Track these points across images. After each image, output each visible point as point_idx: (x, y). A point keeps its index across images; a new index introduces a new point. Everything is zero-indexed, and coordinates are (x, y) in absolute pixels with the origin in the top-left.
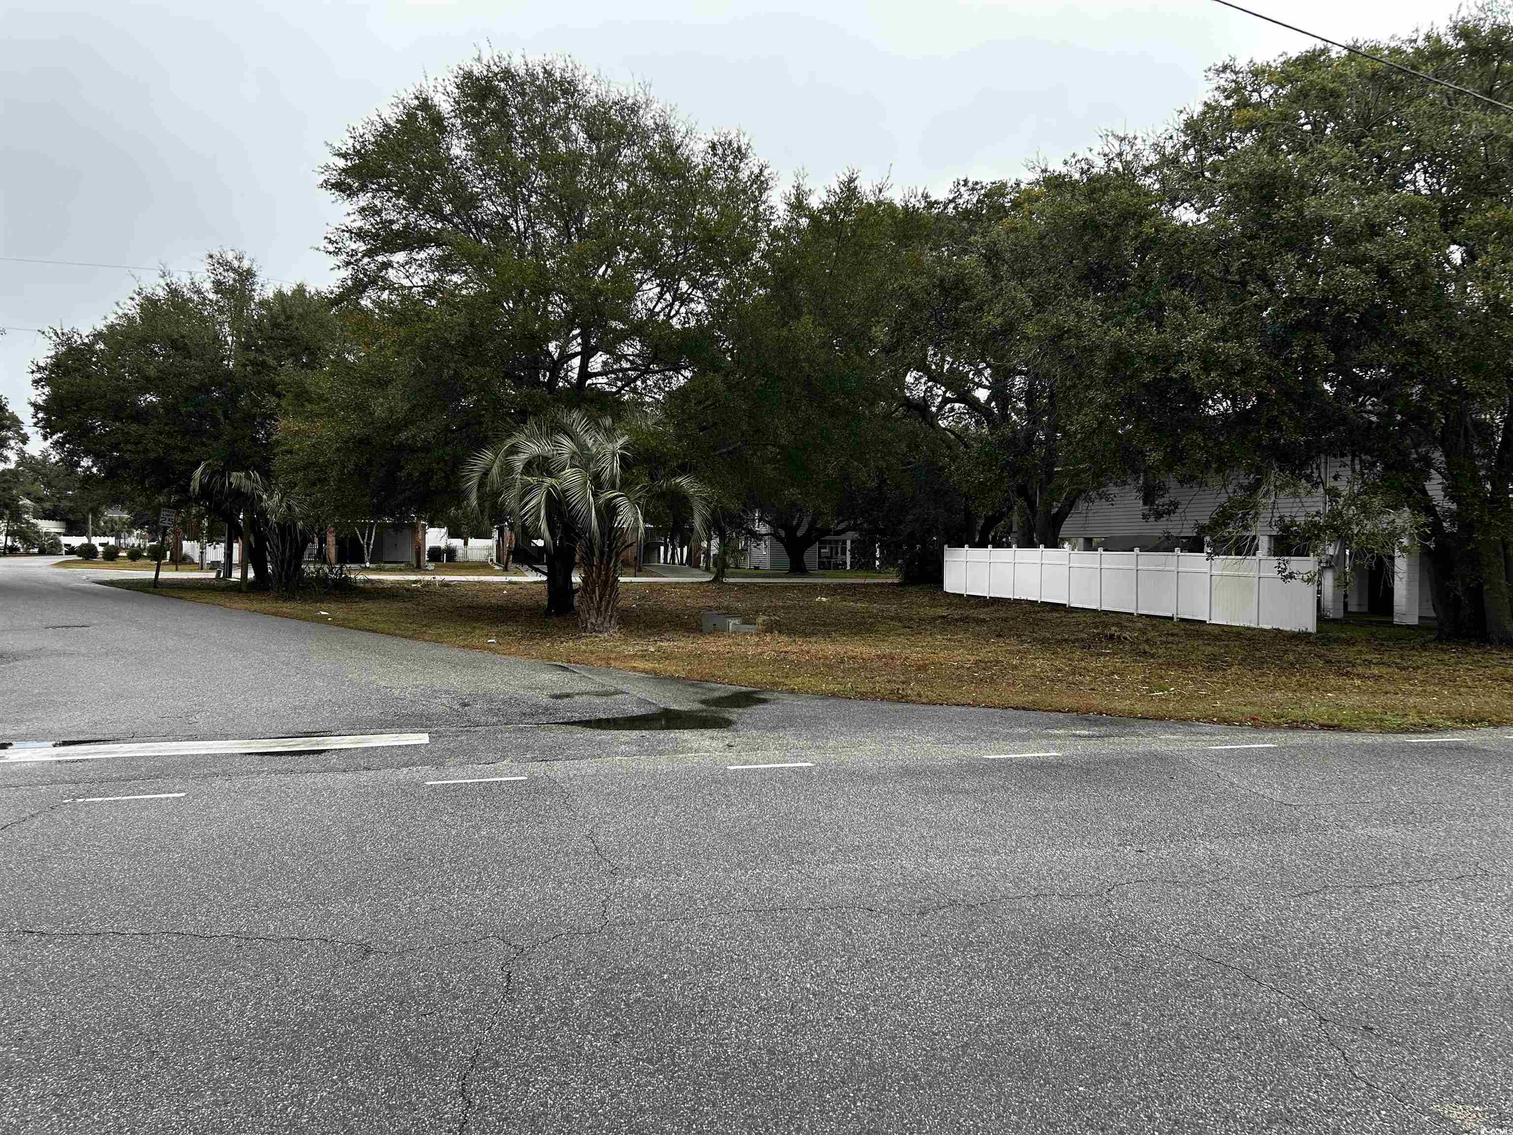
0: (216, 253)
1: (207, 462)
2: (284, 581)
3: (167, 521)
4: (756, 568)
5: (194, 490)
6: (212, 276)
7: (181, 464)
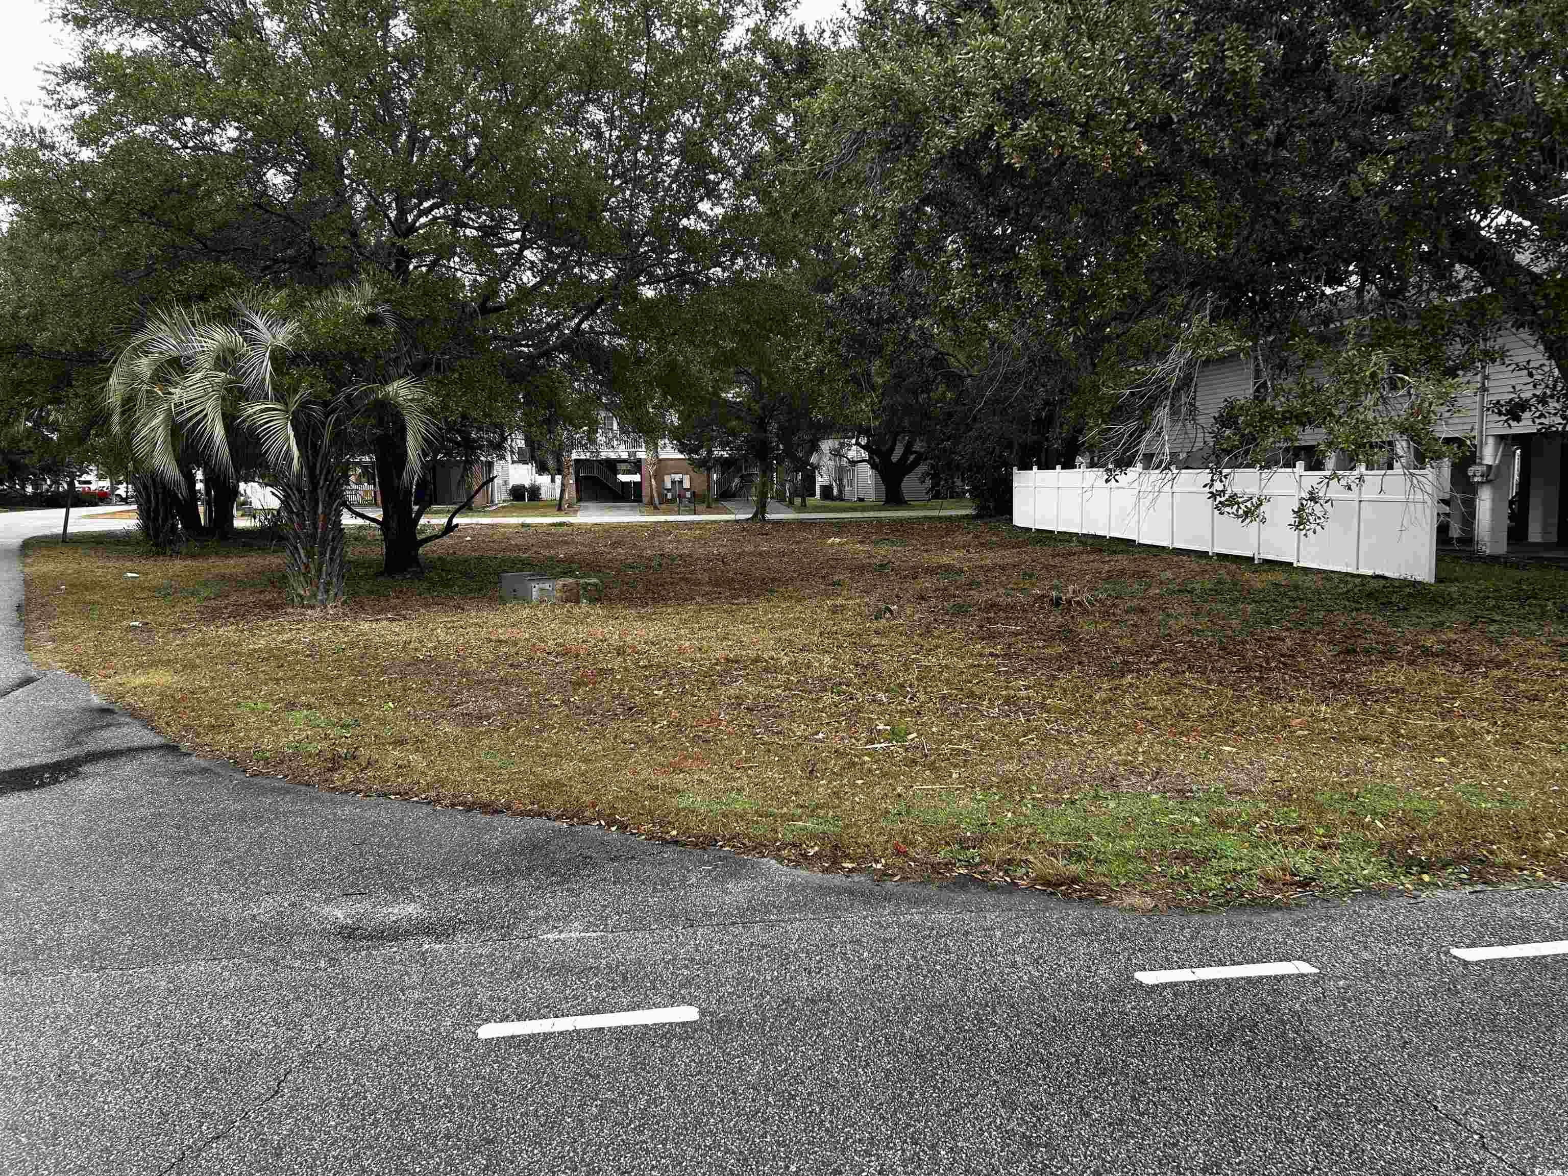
4: (861, 500)
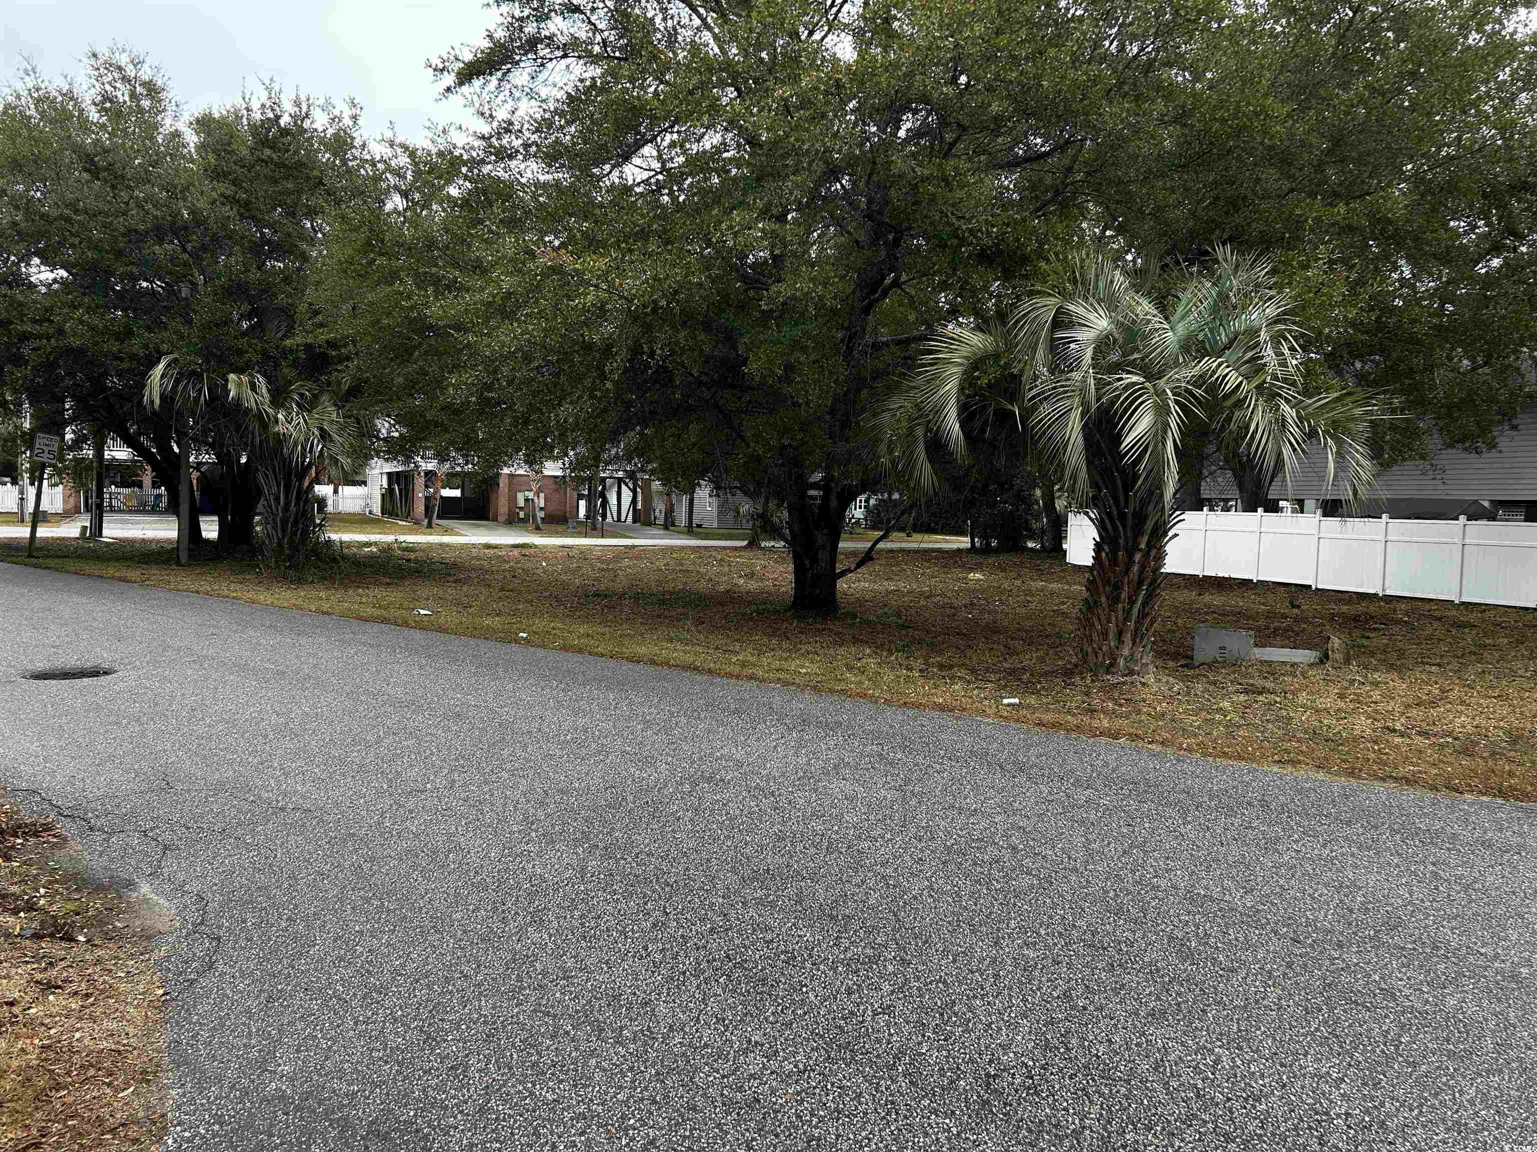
0: (104, 52)
1: (170, 357)
2: (287, 552)
3: (46, 455)
5: (152, 402)
6: (97, 85)
7: (121, 359)
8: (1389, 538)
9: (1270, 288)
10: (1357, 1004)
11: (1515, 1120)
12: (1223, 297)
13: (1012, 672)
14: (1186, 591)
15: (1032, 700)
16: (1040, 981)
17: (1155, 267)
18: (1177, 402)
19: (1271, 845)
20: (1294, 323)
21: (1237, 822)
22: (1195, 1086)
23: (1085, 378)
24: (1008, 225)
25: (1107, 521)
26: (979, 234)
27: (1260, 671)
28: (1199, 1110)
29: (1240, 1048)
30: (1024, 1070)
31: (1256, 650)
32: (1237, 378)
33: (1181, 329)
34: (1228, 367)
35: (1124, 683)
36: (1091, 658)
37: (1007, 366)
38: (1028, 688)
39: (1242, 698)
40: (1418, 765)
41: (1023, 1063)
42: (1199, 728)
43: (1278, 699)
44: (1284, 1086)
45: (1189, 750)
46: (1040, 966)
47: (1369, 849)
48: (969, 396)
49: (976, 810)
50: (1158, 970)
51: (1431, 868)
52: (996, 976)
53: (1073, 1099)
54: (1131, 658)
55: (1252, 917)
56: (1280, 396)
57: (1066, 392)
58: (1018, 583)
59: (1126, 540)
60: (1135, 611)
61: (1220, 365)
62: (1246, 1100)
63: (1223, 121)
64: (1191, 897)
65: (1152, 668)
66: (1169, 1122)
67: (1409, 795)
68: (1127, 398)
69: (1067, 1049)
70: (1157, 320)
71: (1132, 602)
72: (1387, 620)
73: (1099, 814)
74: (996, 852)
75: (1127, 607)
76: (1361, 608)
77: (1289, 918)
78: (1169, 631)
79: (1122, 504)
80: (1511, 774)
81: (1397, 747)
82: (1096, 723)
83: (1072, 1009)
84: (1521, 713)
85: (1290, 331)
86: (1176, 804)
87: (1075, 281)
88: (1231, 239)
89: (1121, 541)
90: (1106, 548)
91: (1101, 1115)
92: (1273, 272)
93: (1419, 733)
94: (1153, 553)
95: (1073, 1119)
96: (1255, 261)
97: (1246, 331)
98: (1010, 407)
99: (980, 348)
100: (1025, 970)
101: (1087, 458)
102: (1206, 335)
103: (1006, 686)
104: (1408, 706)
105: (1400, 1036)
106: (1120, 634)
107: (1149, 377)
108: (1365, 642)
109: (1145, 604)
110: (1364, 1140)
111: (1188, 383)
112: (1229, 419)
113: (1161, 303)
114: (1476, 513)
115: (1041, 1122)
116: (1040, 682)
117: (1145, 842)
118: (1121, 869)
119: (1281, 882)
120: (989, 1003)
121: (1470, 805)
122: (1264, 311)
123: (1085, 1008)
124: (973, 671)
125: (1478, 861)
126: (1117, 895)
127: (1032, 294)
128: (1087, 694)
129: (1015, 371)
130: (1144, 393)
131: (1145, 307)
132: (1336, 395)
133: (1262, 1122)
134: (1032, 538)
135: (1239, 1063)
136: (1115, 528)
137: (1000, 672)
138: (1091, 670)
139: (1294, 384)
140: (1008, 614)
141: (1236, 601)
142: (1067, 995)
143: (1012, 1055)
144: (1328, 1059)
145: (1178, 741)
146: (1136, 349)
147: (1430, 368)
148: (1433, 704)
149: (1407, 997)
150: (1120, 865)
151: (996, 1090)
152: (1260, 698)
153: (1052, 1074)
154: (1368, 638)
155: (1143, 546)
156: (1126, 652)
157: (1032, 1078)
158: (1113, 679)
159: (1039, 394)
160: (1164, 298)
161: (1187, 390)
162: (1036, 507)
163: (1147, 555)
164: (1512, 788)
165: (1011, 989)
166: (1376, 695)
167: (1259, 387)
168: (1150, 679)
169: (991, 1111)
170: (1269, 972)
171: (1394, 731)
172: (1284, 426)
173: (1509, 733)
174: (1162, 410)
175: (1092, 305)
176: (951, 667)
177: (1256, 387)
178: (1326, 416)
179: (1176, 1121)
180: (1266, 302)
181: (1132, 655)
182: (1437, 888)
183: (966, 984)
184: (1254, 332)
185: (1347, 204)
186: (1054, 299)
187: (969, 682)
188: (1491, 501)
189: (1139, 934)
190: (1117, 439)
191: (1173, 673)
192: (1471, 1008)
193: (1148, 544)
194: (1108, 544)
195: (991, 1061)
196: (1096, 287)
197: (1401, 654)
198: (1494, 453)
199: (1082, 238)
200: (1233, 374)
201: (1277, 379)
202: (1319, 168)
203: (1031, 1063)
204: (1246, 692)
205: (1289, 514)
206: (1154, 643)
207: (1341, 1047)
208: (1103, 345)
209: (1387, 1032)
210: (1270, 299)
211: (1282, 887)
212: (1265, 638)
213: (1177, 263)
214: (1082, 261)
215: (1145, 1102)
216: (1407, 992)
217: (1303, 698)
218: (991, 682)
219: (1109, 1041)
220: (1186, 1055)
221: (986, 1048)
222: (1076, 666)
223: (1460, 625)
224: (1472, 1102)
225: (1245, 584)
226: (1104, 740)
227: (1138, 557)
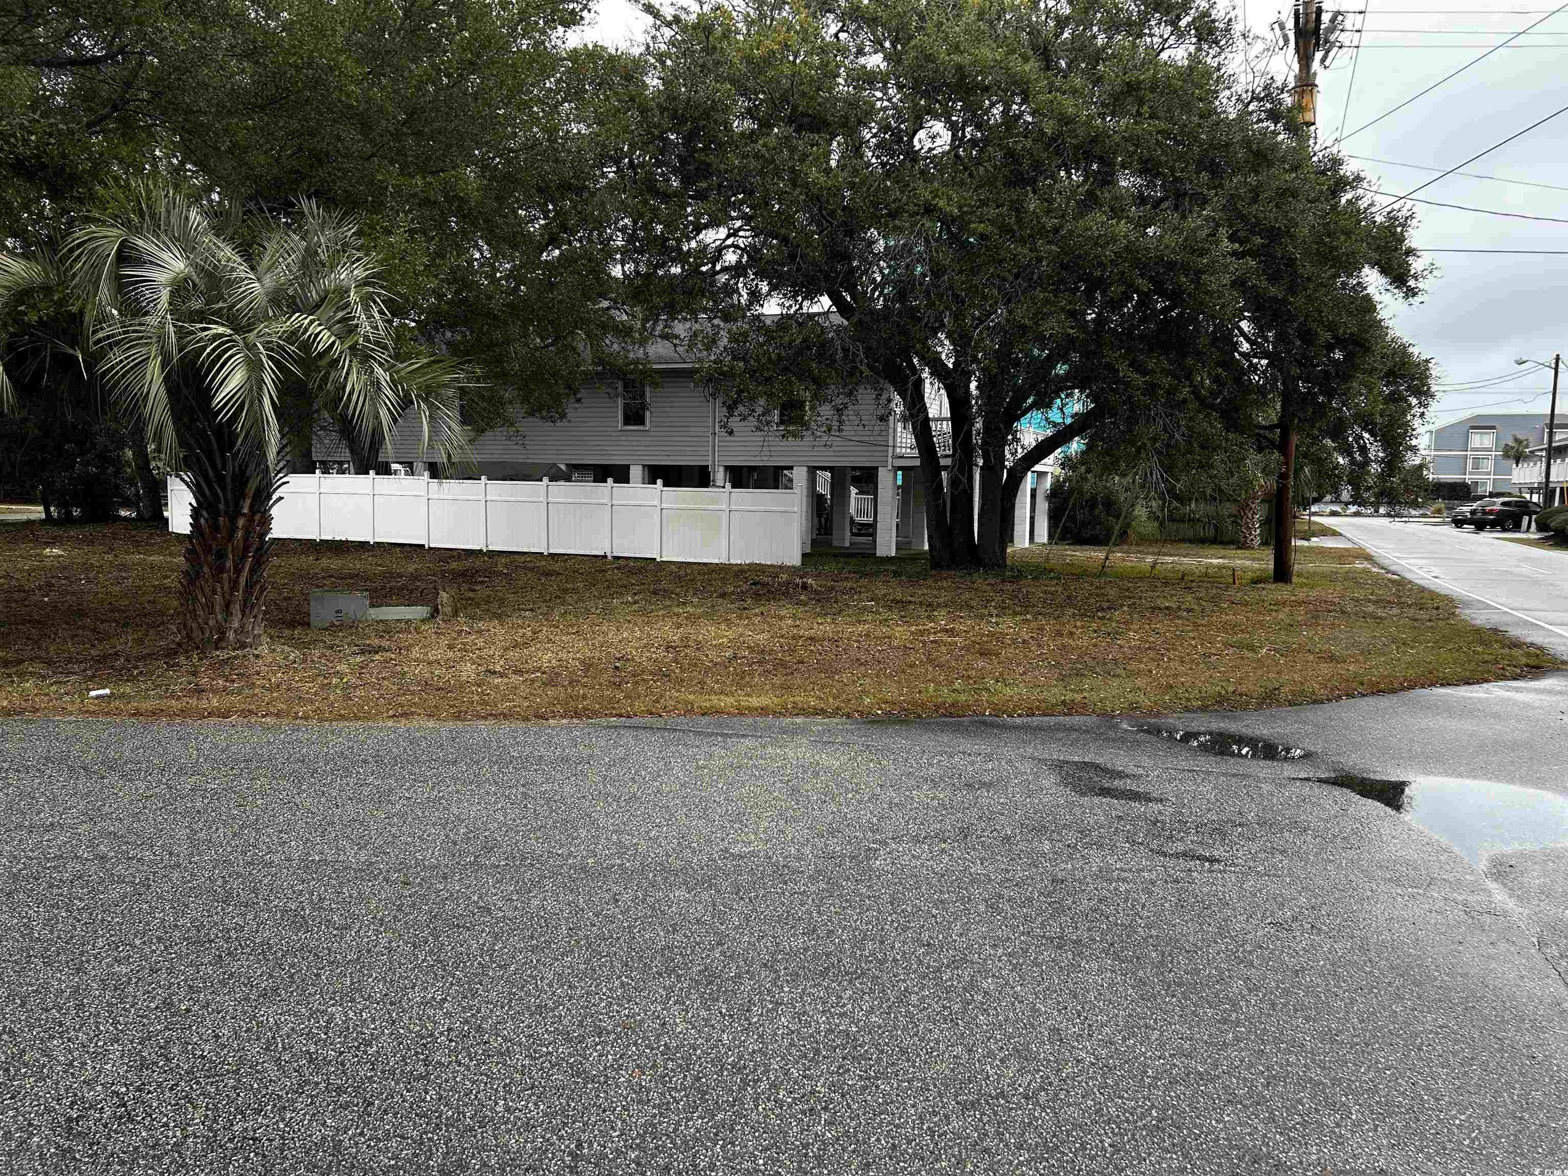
8: (488, 498)
9: (358, 250)
10: (458, 926)
11: (582, 988)
12: (311, 252)
13: (103, 659)
14: (303, 556)
15: (128, 689)
16: (135, 997)
17: (237, 211)
18: (270, 357)
19: (383, 797)
20: (382, 287)
21: (352, 781)
22: (308, 1052)
23: (162, 325)
24: (51, 135)
25: (204, 485)
26: (12, 140)
27: (377, 630)
28: (311, 1074)
29: (353, 1000)
30: (116, 1100)
31: (372, 611)
32: (329, 337)
33: (268, 280)
34: (320, 325)
35: (235, 658)
36: (196, 634)
37: (61, 303)
38: (122, 675)
39: (359, 659)
40: (513, 700)
41: (114, 1092)
42: (316, 694)
43: (393, 656)
44: (394, 1022)
45: (306, 718)
46: (134, 980)
47: (471, 783)
48: (13, 335)
49: (52, 824)
50: (270, 948)
51: (521, 789)
52: (80, 1006)
53: (174, 1111)
54: (241, 630)
55: (367, 871)
56: (375, 359)
57: (141, 338)
58: (110, 557)
59: (227, 504)
60: (243, 581)
61: (312, 322)
62: (358, 1048)
63: (298, 69)
64: (306, 865)
65: (265, 639)
66: (280, 1097)
67: (506, 727)
68: (214, 350)
69: (168, 1060)
70: (242, 270)
71: (238, 571)
72: (490, 573)
73: (206, 801)
74: (78, 867)
75: (234, 576)
76: (467, 563)
77: (401, 863)
78: (285, 598)
79: (219, 466)
80: (584, 697)
81: (497, 687)
82: (204, 704)
83: (173, 1016)
84: (593, 645)
85: (379, 295)
86: (291, 775)
87: (142, 215)
88: (317, 194)
89: (222, 506)
90: (205, 513)
91: (206, 1116)
92: (359, 234)
93: (515, 672)
94: (257, 517)
95: (174, 1132)
96: (341, 220)
97: (334, 291)
98: (71, 352)
99: (23, 278)
100: (116, 989)
101: (173, 414)
102: (295, 289)
103: (94, 676)
104: (506, 649)
105: (494, 944)
106: (227, 606)
107: (237, 330)
108: (471, 595)
109: (252, 571)
110: (463, 1048)
111: (280, 338)
112: (325, 379)
113: (246, 251)
114: (556, 476)
115: (136, 1149)
116: (136, 668)
117: (257, 820)
118: (231, 853)
119: (393, 830)
120: (69, 1040)
121: (553, 729)
122: (352, 272)
123: (188, 1010)
124: (50, 663)
125: (558, 776)
126: (226, 882)
127: (88, 220)
128: (194, 674)
129: (74, 309)
130: (234, 346)
131: (227, 253)
132: (425, 361)
133: (373, 1064)
134: (127, 504)
135: (351, 1014)
136: (214, 493)
137: (85, 661)
138: (198, 648)
139: (385, 347)
140: (97, 593)
141: (355, 564)
142: (167, 1004)
143: (99, 1088)
144: (433, 985)
145: (293, 710)
146: (221, 298)
147: (507, 341)
148: (526, 645)
149: (500, 909)
150: (229, 849)
151: (80, 1133)
152: (377, 657)
153: (149, 1092)
154: (474, 590)
155: (246, 511)
156: (236, 625)
157: (124, 1105)
158: (222, 655)
159: (108, 337)
160: (250, 246)
161: (279, 346)
162: (129, 470)
163: (251, 520)
164: (585, 709)
165: (98, 1015)
166: (480, 642)
167: (353, 348)
168: (264, 650)
169: (75, 1158)
170: (382, 920)
171: (495, 672)
172: (380, 389)
173: (583, 662)
174: (254, 366)
175: (164, 243)
176: (21, 662)
177: (350, 348)
178: (418, 380)
179: (287, 1094)
180: (353, 263)
181: (242, 627)
182: (526, 806)
183: (40, 1026)
184: (343, 292)
185: (424, 178)
186: (115, 230)
187: (44, 678)
188: (567, 465)
189: (250, 916)
190: (207, 395)
191: (291, 641)
192: (550, 904)
193: (252, 507)
194: (206, 509)
195: (73, 1103)
196: (168, 223)
197: (502, 601)
198: (565, 423)
199: (154, 166)
200: (326, 334)
201: (369, 341)
202: (397, 136)
203: (124, 1089)
204: (363, 653)
205: (403, 476)
206: (265, 613)
207: (445, 970)
208: (180, 289)
209: (484, 945)
210: (358, 260)
211: (394, 836)
212: (380, 597)
213: (261, 210)
214: (148, 191)
215: (256, 1086)
216: (500, 904)
217: (416, 652)
218: (75, 673)
219: (217, 1037)
220: (299, 1024)
221: (67, 1091)
222: (179, 645)
223: (548, 574)
224: (550, 985)
225: (363, 546)
226: (214, 720)
227: (241, 522)
